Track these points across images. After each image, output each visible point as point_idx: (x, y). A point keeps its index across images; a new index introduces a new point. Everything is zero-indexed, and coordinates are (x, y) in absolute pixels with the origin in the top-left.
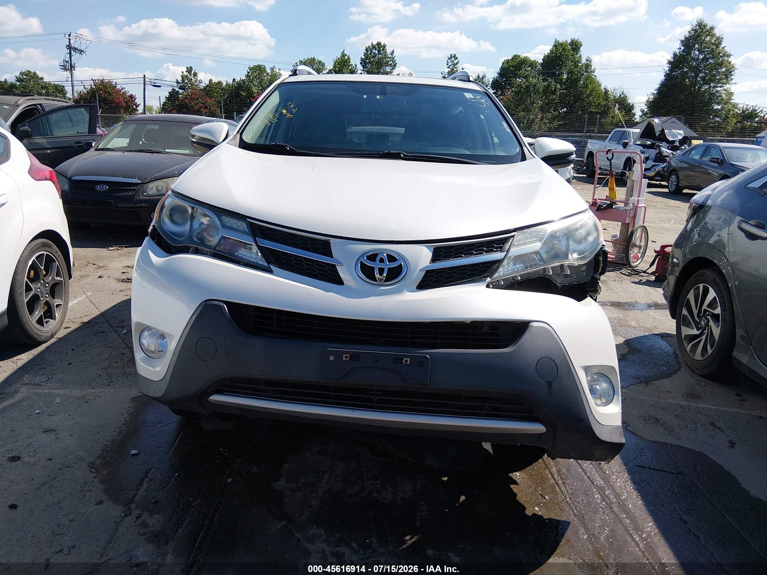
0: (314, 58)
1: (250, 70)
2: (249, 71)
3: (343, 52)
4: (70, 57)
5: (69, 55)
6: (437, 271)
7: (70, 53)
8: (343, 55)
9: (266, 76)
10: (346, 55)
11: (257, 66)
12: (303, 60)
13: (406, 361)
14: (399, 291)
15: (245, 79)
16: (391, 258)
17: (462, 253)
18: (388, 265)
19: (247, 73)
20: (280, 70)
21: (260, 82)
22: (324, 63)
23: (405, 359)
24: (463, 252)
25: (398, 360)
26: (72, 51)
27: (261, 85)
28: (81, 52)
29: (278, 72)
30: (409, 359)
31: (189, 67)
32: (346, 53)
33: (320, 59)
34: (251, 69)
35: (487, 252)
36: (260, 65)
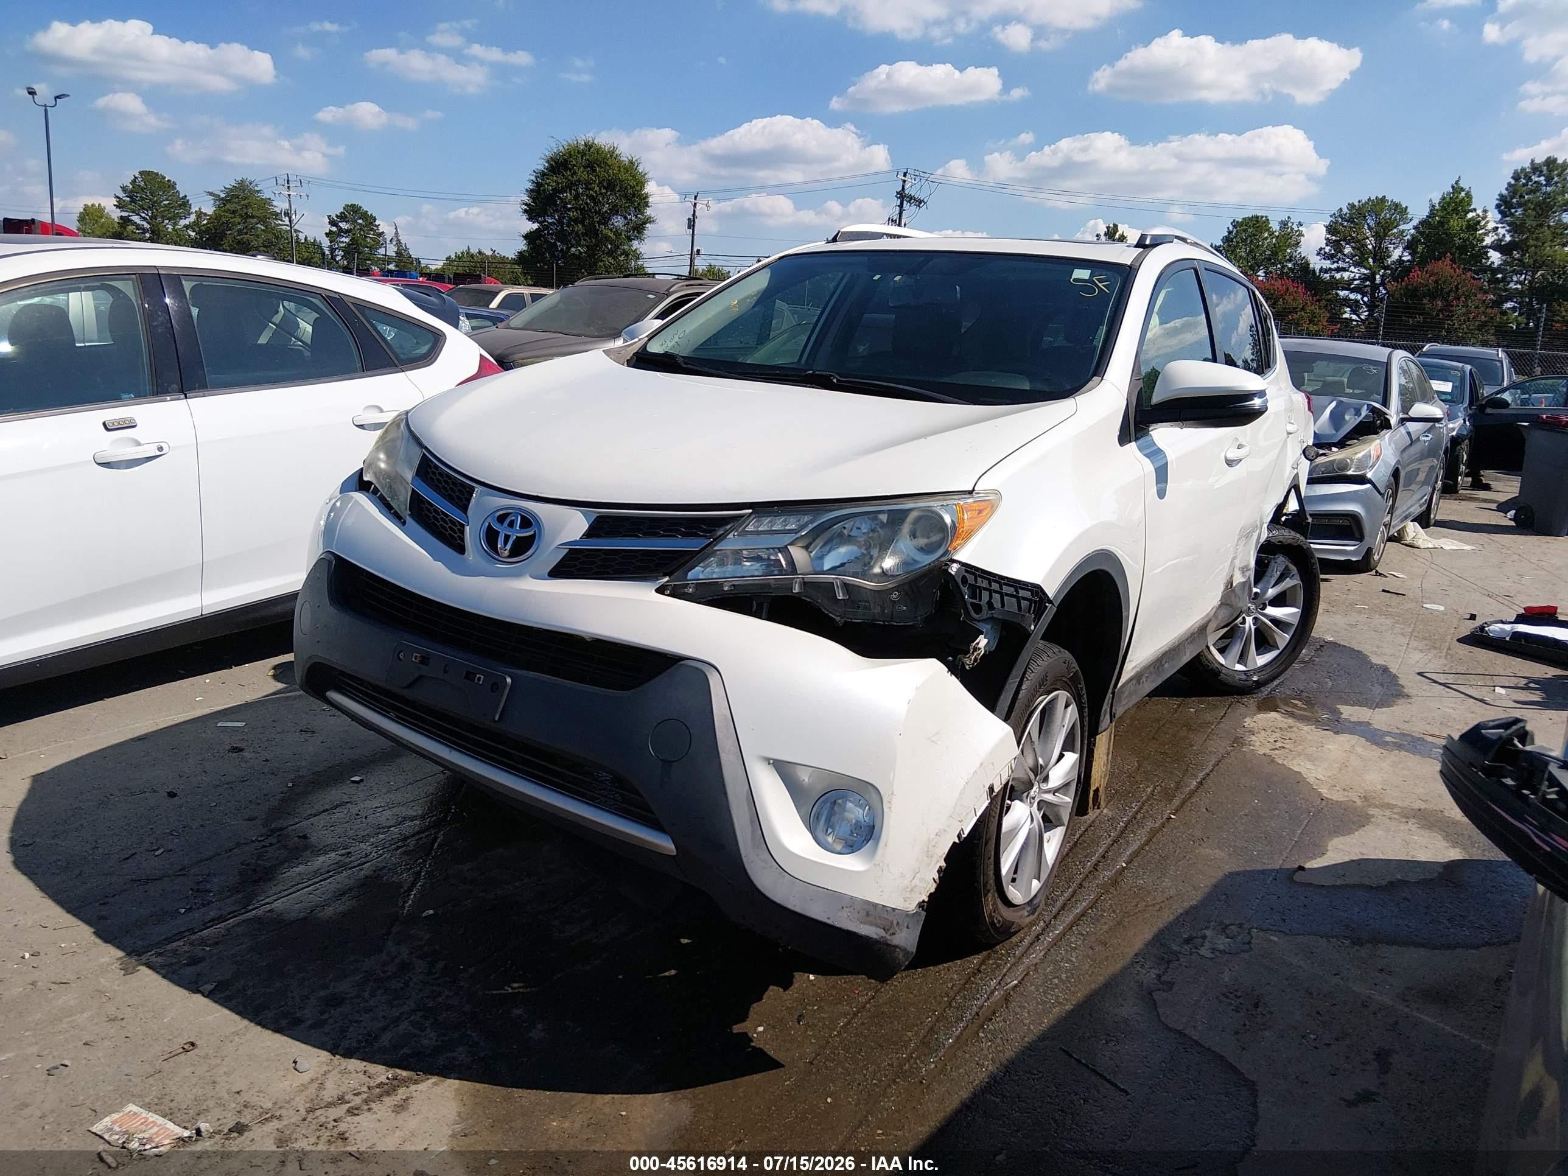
0: (1384, 197)
1: (1235, 227)
2: (1231, 228)
3: (1457, 183)
4: (900, 214)
5: (898, 208)
6: (587, 553)
7: (901, 206)
8: (1457, 189)
9: (1266, 238)
10: (1462, 189)
11: (1251, 219)
12: (1356, 204)
13: (479, 678)
14: (518, 575)
15: (1220, 246)
16: (526, 523)
17: (639, 530)
18: (517, 533)
19: (1226, 234)
20: (1300, 224)
21: (1251, 251)
22: (1407, 207)
23: (478, 676)
24: (641, 530)
25: (470, 676)
26: (905, 202)
27: (1254, 258)
28: (919, 202)
29: (1296, 229)
30: (482, 677)
31: (1111, 225)
32: (1462, 185)
33: (1396, 200)
34: (1235, 224)
35: (684, 535)
36: (1257, 217)
